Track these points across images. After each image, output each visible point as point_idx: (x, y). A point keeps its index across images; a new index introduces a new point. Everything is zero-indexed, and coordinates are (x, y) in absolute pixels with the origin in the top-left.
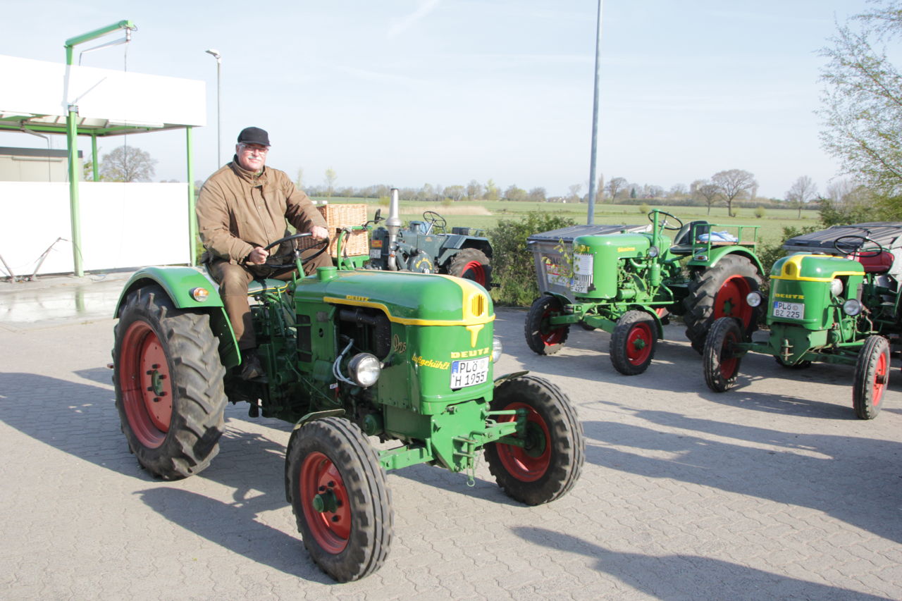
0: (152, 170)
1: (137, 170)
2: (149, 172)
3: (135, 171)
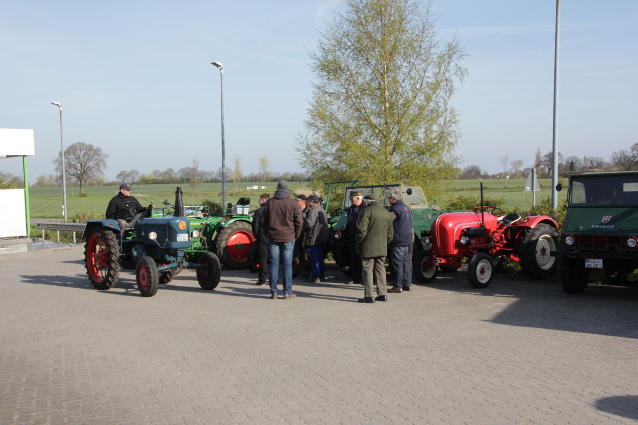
0: (104, 163)
1: (90, 164)
2: (102, 165)
3: (88, 165)
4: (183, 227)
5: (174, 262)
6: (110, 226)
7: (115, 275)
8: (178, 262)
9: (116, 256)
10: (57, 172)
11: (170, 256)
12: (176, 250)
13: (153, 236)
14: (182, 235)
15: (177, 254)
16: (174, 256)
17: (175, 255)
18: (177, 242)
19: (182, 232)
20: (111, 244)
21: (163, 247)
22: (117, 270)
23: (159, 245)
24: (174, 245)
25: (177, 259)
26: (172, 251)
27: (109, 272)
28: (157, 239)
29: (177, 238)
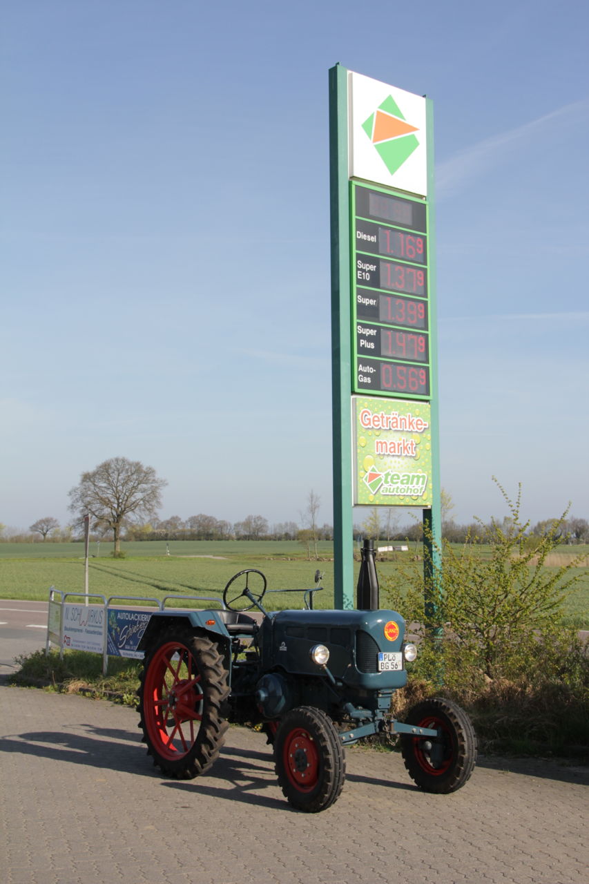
2: (154, 501)
4: (391, 635)
5: (366, 722)
6: (208, 628)
7: (216, 739)
8: (377, 723)
9: (220, 693)
10: (73, 512)
11: (356, 706)
12: (375, 691)
13: (321, 655)
14: (391, 655)
15: (377, 701)
16: (366, 707)
17: (371, 704)
18: (378, 671)
19: (392, 648)
20: (208, 664)
21: (340, 684)
22: (220, 727)
23: (331, 677)
24: (372, 679)
25: (374, 715)
26: (363, 694)
27: (202, 732)
28: (328, 664)
29: (380, 662)
